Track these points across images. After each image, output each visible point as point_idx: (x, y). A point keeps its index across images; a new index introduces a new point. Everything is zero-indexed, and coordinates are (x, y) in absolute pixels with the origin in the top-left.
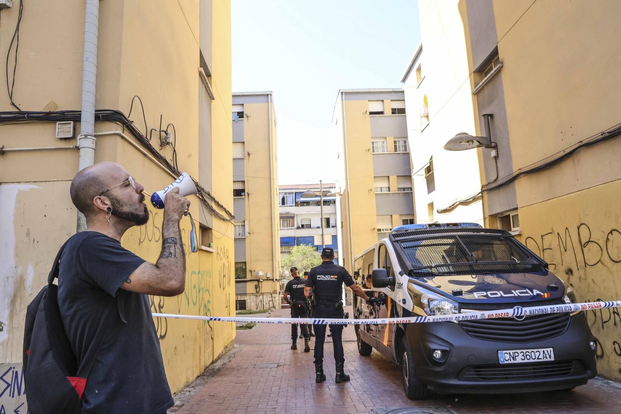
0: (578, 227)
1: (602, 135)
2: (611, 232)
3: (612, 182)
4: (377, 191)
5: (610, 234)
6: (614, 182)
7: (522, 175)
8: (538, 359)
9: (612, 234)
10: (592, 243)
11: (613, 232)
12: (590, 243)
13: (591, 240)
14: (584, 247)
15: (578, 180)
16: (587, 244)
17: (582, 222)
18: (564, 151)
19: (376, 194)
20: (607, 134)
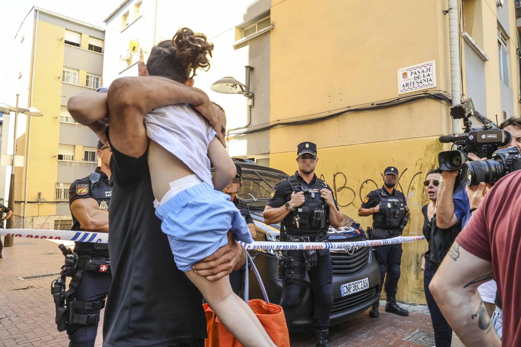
0: (334, 175)
1: (372, 105)
2: (366, 182)
3: (374, 143)
4: (62, 120)
5: (365, 183)
6: (375, 143)
7: (279, 126)
8: (361, 288)
9: (367, 183)
10: (346, 188)
11: (368, 181)
12: (344, 188)
13: (345, 186)
14: (338, 191)
15: (340, 137)
16: (341, 189)
17: (338, 172)
18: (330, 112)
19: (60, 122)
20: (375, 105)
